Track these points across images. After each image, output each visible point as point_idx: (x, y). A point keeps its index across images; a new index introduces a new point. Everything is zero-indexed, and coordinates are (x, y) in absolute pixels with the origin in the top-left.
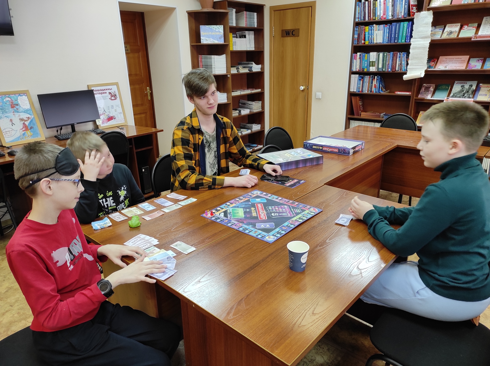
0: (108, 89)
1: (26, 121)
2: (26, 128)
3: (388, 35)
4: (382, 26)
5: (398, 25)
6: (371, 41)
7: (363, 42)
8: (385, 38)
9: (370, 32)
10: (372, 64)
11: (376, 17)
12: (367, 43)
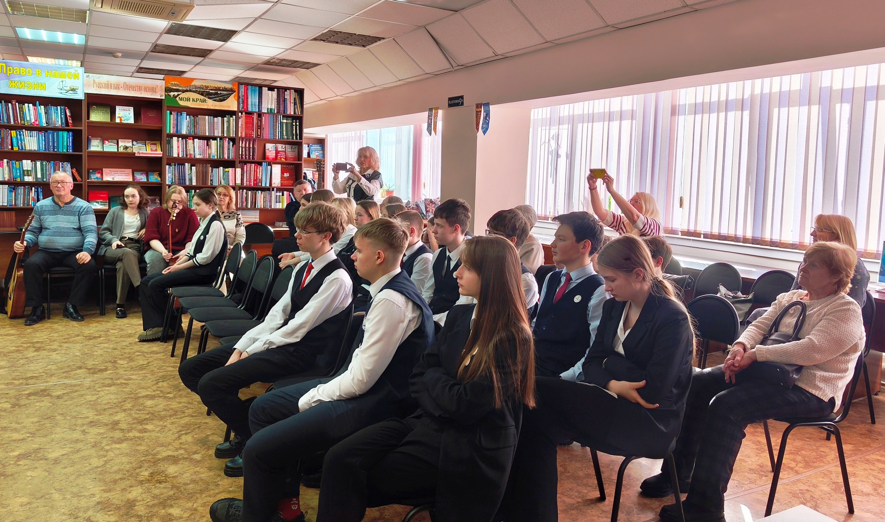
3: (44, 143)
4: (34, 133)
5: (55, 133)
6: (22, 147)
7: (10, 147)
8: (41, 145)
9: (19, 137)
10: (28, 173)
11: (26, 122)
12: (16, 149)
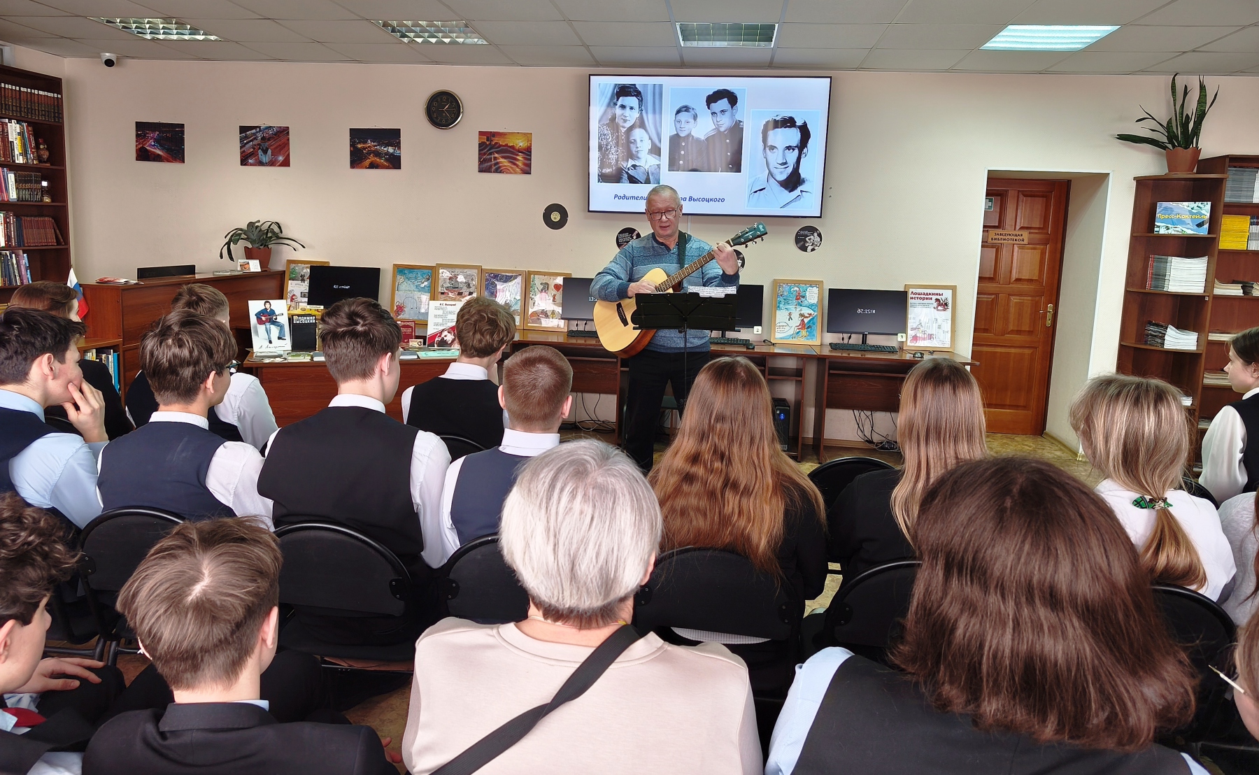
0: (937, 294)
1: (807, 317)
2: (802, 325)
